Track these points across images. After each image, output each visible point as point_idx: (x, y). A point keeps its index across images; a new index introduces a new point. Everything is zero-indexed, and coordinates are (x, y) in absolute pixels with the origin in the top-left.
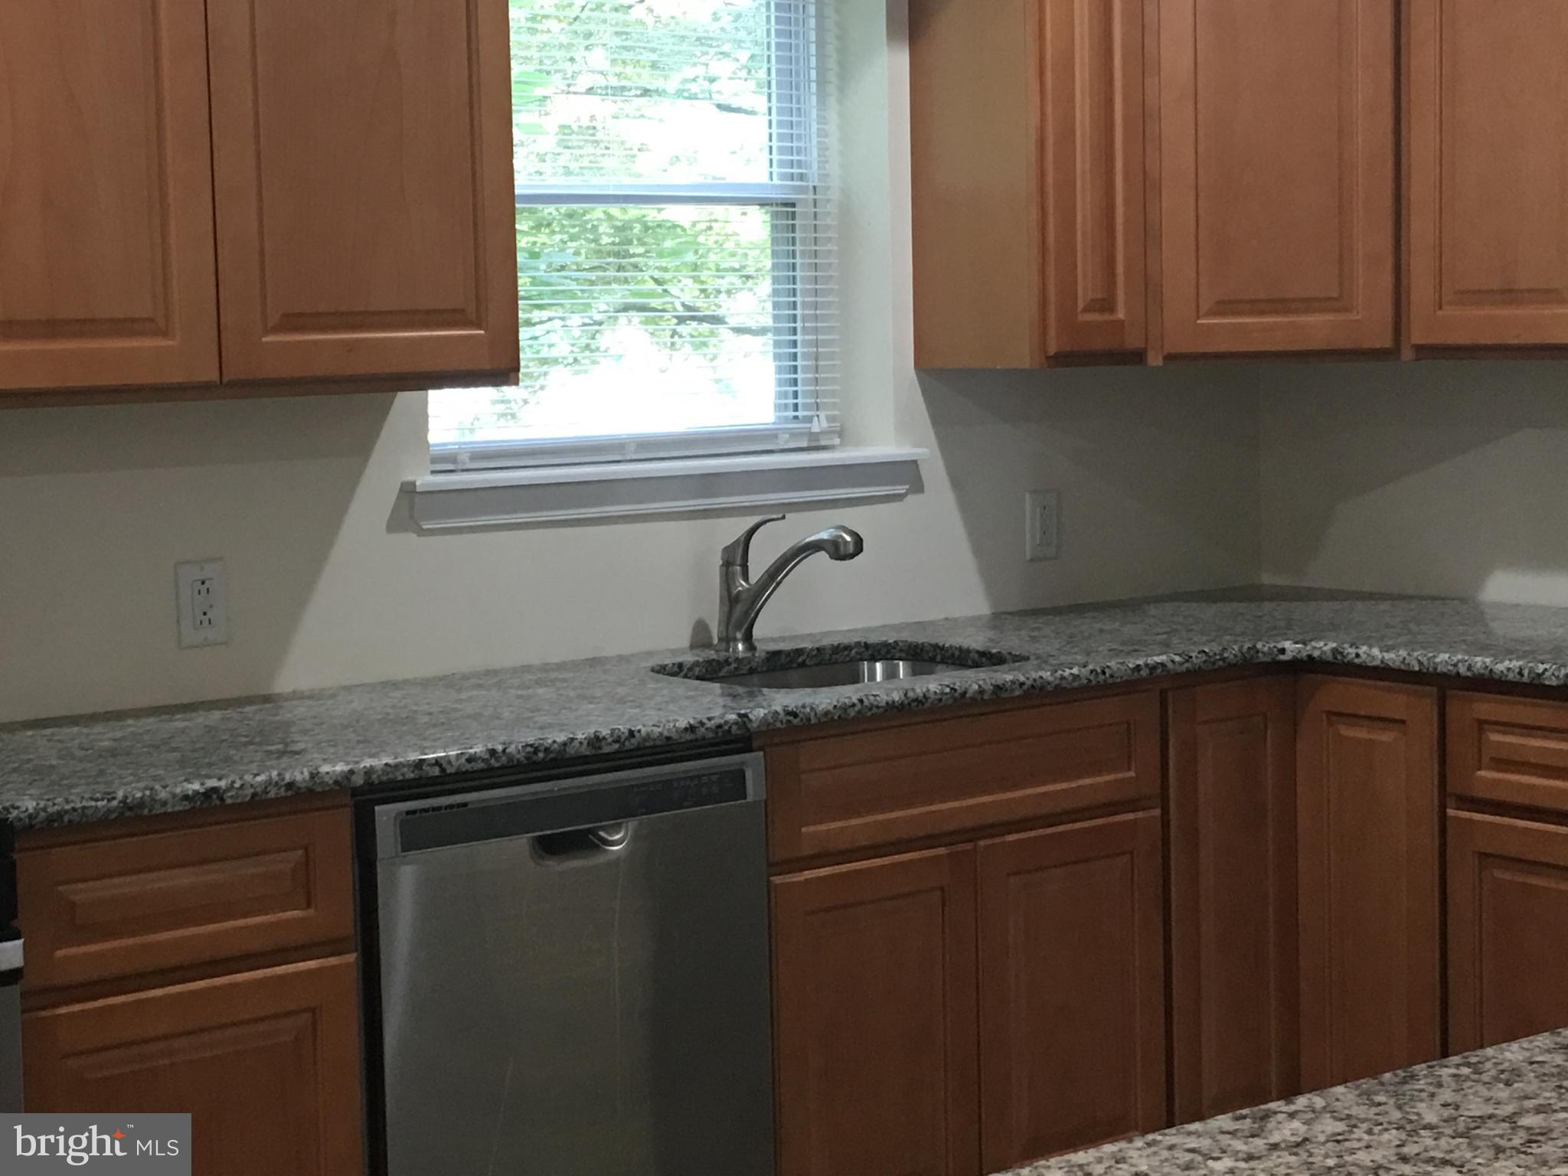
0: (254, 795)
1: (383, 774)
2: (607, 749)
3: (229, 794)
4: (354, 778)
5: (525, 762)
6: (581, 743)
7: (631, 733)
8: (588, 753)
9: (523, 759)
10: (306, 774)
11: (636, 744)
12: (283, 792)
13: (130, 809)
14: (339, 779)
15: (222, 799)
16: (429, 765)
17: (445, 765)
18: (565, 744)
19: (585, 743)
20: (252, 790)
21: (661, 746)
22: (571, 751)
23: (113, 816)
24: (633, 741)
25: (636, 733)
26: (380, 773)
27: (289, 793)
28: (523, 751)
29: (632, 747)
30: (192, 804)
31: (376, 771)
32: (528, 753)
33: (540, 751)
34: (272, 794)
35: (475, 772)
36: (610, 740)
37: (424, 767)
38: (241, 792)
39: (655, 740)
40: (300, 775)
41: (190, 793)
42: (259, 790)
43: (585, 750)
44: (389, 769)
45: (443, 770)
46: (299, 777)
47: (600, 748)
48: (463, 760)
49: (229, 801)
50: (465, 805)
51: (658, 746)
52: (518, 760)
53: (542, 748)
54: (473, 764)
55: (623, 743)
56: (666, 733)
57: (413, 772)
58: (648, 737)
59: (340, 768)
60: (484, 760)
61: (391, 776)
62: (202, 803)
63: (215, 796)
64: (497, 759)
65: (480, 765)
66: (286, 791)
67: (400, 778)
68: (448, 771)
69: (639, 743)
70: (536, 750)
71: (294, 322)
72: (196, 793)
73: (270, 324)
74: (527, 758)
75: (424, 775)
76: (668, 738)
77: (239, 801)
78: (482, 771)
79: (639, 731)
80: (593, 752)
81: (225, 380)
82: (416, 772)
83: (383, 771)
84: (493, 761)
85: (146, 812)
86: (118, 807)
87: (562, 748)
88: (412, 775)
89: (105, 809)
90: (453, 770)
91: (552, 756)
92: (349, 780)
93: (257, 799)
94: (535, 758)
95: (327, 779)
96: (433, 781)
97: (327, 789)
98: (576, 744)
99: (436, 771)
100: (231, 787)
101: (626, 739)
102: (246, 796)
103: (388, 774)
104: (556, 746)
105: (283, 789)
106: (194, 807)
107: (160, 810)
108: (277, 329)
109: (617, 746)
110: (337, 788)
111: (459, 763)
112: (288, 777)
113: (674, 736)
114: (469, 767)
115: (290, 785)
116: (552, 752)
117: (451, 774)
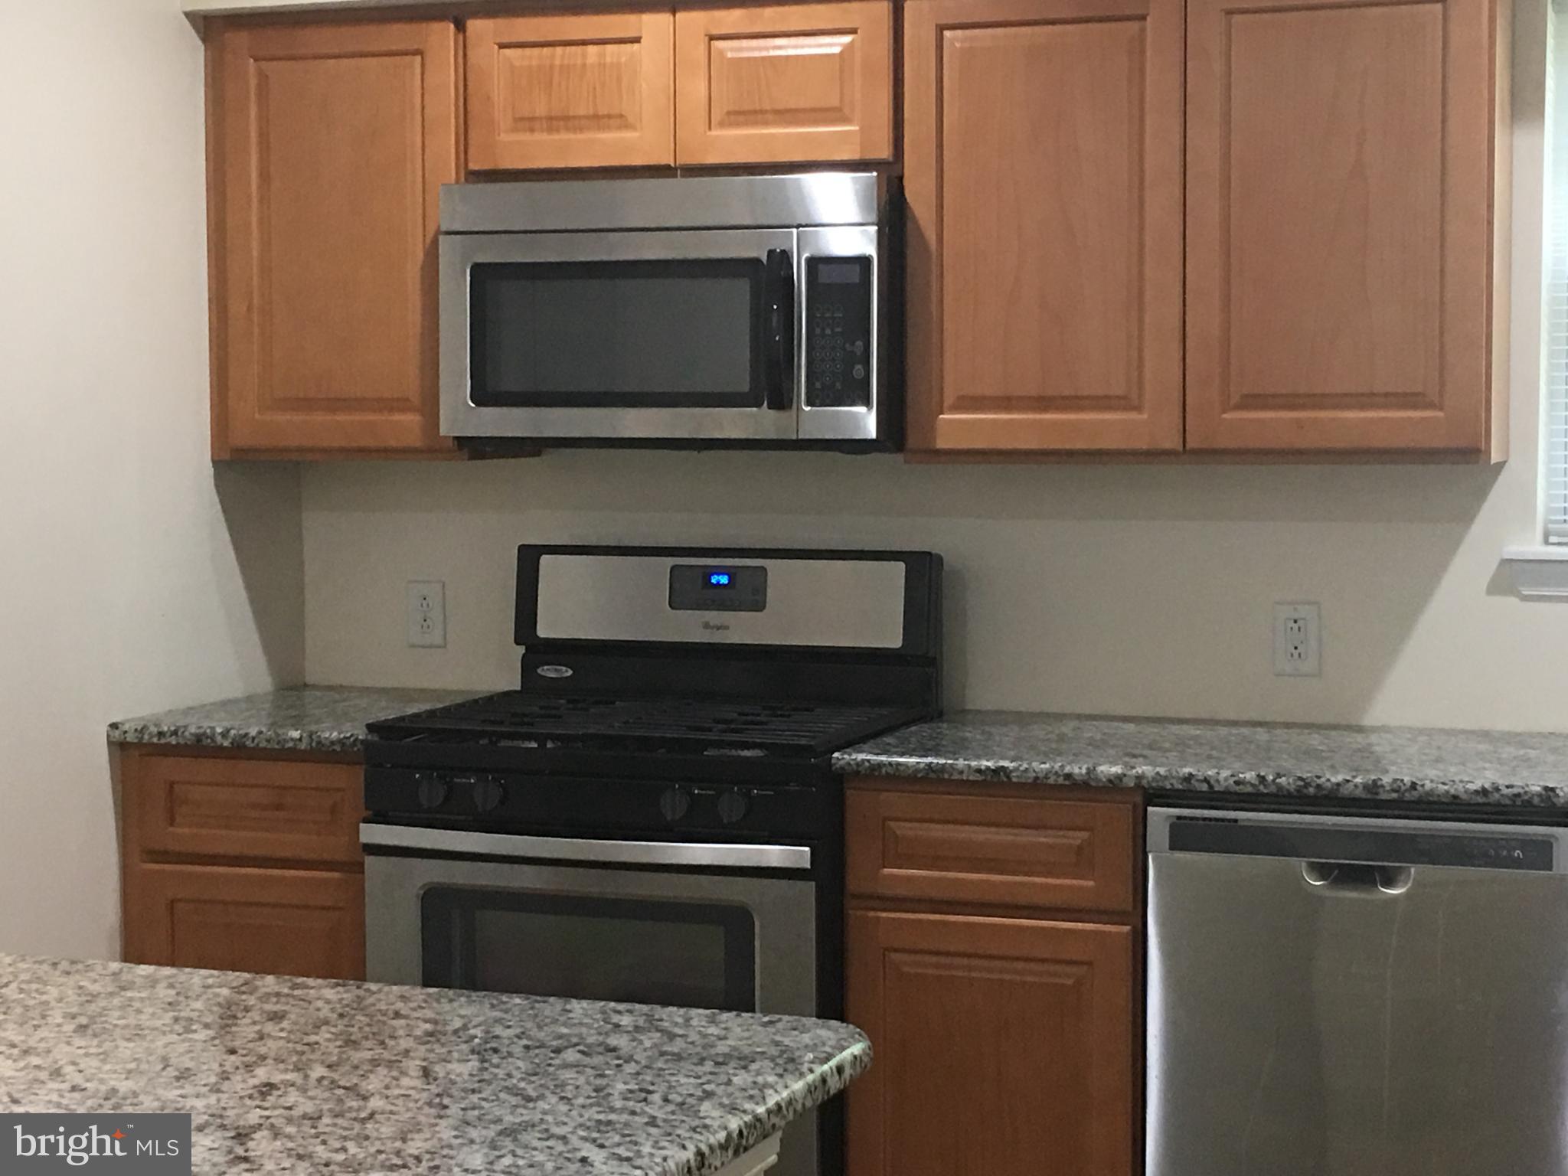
0: (1037, 778)
1: (1152, 781)
2: (1383, 796)
3: (1014, 774)
4: (1125, 780)
5: (1295, 793)
6: (1356, 786)
7: (1414, 786)
8: (1364, 796)
9: (1292, 790)
10: (1084, 771)
11: (1417, 796)
12: (1061, 780)
13: (933, 771)
14: (1112, 778)
15: (1008, 777)
16: (1198, 780)
17: (1212, 782)
18: (1338, 784)
19: (1361, 787)
20: (1034, 775)
21: (1447, 804)
22: (1345, 791)
23: (919, 775)
24: (1414, 793)
25: (1418, 787)
26: (1150, 779)
27: (1067, 783)
28: (1294, 784)
29: (1413, 799)
30: (983, 778)
31: (1147, 778)
32: (1298, 786)
33: (1311, 786)
34: (1051, 781)
35: (1243, 794)
36: (1388, 788)
37: (1192, 782)
38: (1025, 775)
39: (1439, 796)
40: (1078, 770)
41: (983, 768)
42: (1041, 775)
43: (1359, 793)
44: (1159, 777)
45: (1211, 786)
46: (1076, 771)
47: (1377, 794)
48: (1231, 781)
49: (1014, 780)
50: (1236, 821)
51: (1443, 803)
52: (1288, 790)
53: (1314, 784)
54: (1241, 787)
55: (1403, 794)
56: (1452, 791)
57: (1181, 784)
58: (1430, 793)
59: (1116, 769)
60: (1252, 785)
61: (1160, 784)
62: (992, 777)
63: (1002, 773)
64: (1265, 786)
65: (1249, 789)
66: (1065, 779)
67: (1169, 787)
68: (1216, 789)
69: (1421, 796)
70: (1307, 785)
71: (1253, 401)
72: (988, 768)
73: (1233, 401)
74: (1298, 791)
75: (1192, 788)
76: (1455, 797)
77: (1023, 780)
78: (1249, 794)
79: (1423, 786)
80: (1369, 796)
81: (1188, 446)
82: (1185, 784)
83: (1153, 778)
84: (1261, 788)
85: (946, 776)
86: (924, 769)
87: (1335, 787)
88: (1180, 787)
89: (914, 769)
90: (1221, 789)
91: (1324, 792)
92: (1121, 780)
93: (1039, 782)
94: (1305, 791)
95: (1101, 776)
96: (1199, 794)
97: (1101, 784)
98: (1350, 786)
99: (1205, 787)
100: (1016, 769)
101: (1406, 790)
102: (1029, 778)
103: (1157, 781)
104: (1328, 784)
105: (1062, 778)
106: (985, 780)
107: (956, 776)
108: (1238, 407)
109: (1395, 795)
110: (1111, 785)
111: (1226, 784)
112: (1067, 769)
113: (1464, 797)
114: (1237, 788)
115: (1068, 776)
116: (1324, 789)
117: (1219, 792)
